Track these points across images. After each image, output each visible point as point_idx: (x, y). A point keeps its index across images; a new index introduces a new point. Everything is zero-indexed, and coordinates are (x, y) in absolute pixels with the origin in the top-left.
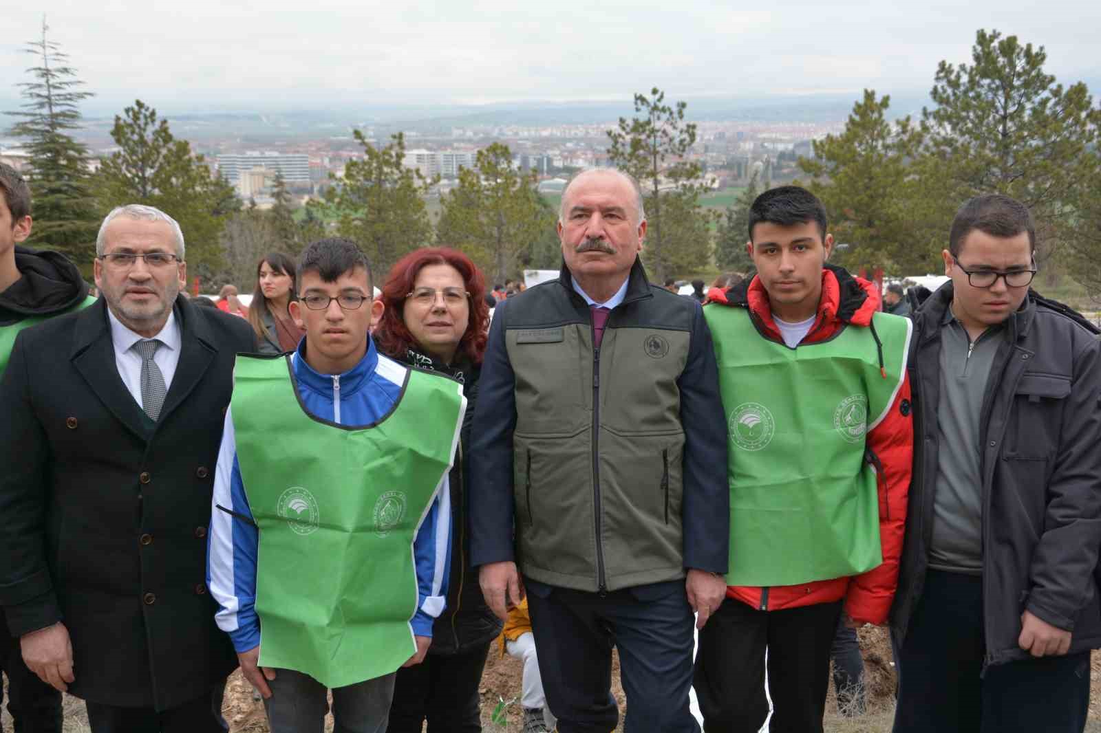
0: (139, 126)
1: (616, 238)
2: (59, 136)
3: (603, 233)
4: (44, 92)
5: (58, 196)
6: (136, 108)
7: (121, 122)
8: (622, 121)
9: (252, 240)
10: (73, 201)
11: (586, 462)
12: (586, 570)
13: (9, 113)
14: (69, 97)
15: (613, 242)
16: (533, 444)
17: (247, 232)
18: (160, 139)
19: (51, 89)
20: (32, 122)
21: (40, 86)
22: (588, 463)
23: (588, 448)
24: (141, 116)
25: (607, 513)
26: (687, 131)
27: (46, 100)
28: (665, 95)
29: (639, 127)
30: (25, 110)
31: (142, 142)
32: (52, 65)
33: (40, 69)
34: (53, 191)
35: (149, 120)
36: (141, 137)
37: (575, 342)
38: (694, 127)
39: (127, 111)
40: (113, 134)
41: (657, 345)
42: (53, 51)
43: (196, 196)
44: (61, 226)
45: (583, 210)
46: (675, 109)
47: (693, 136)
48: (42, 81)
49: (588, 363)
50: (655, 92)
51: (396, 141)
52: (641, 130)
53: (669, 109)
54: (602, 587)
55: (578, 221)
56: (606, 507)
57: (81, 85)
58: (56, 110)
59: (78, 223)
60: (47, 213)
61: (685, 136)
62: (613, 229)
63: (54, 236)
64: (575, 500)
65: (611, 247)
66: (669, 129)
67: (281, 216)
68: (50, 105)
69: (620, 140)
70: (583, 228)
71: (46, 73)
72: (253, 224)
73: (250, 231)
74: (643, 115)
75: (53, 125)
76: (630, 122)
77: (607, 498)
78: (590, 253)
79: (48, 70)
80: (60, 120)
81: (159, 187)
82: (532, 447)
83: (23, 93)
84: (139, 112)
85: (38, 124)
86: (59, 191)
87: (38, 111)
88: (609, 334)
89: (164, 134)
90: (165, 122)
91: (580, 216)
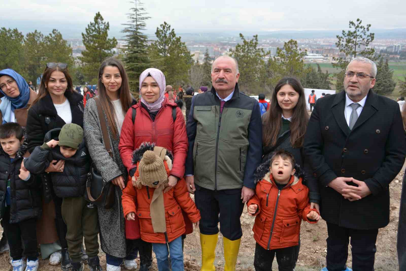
0: (165, 31)
1: (228, 78)
2: (139, 32)
3: (224, 77)
4: (135, 17)
5: (137, 54)
6: (164, 24)
7: (159, 29)
8: (343, 31)
9: (197, 74)
10: (141, 56)
11: (214, 150)
12: (211, 183)
13: (123, 24)
14: (143, 19)
15: (227, 80)
16: (199, 141)
17: (195, 70)
18: (171, 36)
19: (137, 16)
20: (131, 28)
21: (134, 15)
22: (215, 150)
23: (215, 145)
24: (166, 28)
25: (219, 166)
26: (370, 36)
27: (135, 20)
28: (362, 22)
29: (350, 34)
30: (128, 23)
31: (165, 36)
32: (138, 7)
33: (134, 8)
34: (135, 52)
35: (168, 29)
36: (165, 34)
37: (214, 111)
38: (373, 34)
39: (161, 25)
40: (156, 33)
41: (240, 114)
42: (139, 2)
43: (182, 57)
44: (137, 65)
45: (218, 69)
46: (366, 27)
47: (373, 38)
48: (135, 13)
49: (218, 118)
50: (358, 20)
51: (255, 38)
52: (351, 35)
53: (363, 27)
54: (216, 189)
55: (216, 73)
56: (219, 164)
57: (147, 14)
58: (138, 23)
59: (143, 64)
60: (133, 60)
61: (369, 38)
62: (228, 76)
63: (135, 68)
64: (209, 161)
65: (227, 81)
66: (362, 34)
67: (207, 66)
68: (137, 21)
69: (342, 39)
70: (218, 75)
71: (136, 10)
72: (197, 69)
73: (196, 70)
74: (353, 29)
75: (137, 29)
76: (347, 32)
77: (219, 161)
78: (220, 83)
79: (136, 9)
80: (139, 27)
81: (169, 53)
82: (199, 143)
83: (128, 17)
84: (165, 26)
85: (132, 28)
86: (137, 52)
87: (132, 24)
88: (225, 109)
89: (173, 34)
90: (173, 30)
91: (217, 71)
